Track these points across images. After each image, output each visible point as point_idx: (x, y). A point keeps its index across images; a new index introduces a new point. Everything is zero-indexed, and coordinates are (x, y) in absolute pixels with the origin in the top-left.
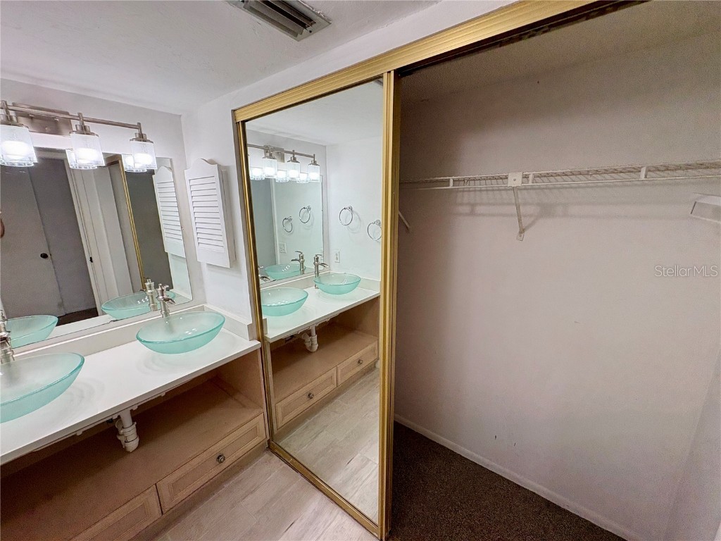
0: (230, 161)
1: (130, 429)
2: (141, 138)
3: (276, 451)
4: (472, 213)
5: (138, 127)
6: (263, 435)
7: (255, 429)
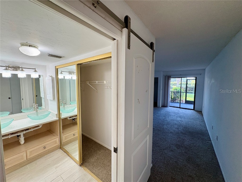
0: (54, 76)
1: (22, 138)
2: (35, 71)
3: (62, 148)
4: (107, 88)
5: (35, 69)
6: (58, 143)
7: (56, 141)
